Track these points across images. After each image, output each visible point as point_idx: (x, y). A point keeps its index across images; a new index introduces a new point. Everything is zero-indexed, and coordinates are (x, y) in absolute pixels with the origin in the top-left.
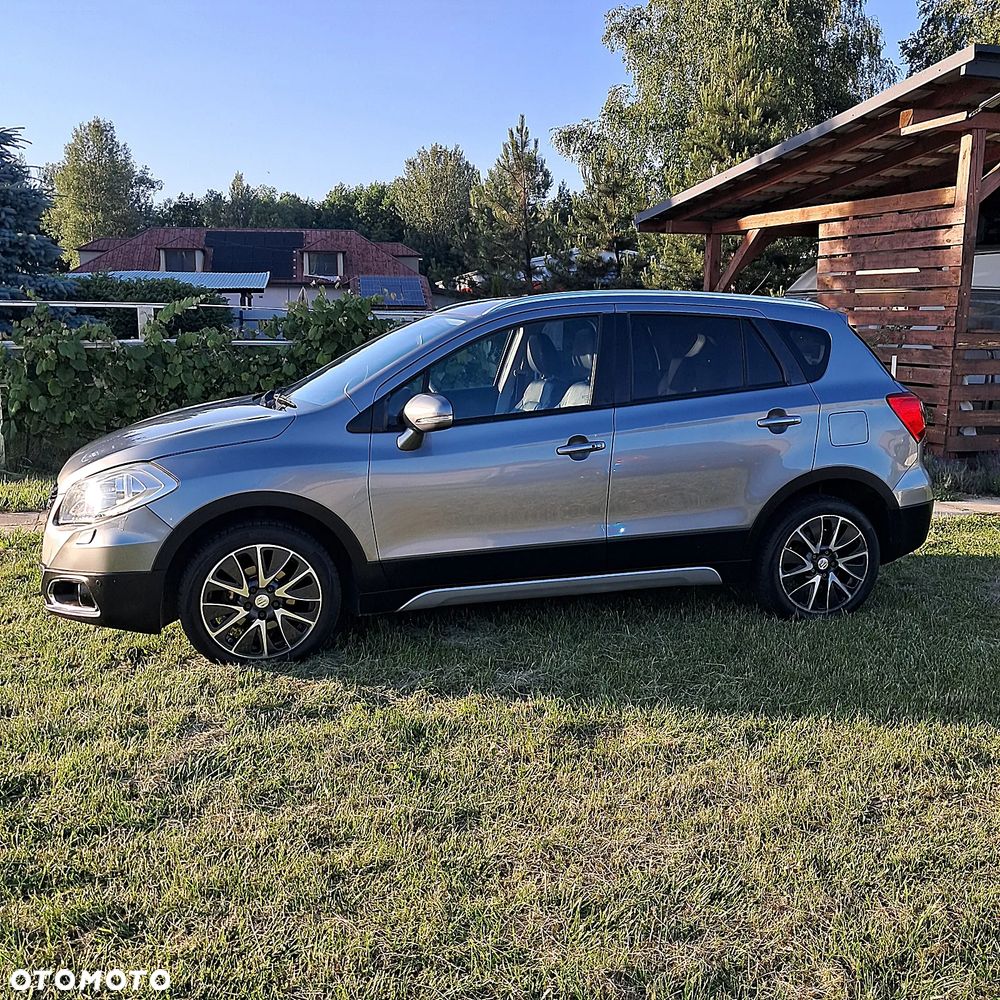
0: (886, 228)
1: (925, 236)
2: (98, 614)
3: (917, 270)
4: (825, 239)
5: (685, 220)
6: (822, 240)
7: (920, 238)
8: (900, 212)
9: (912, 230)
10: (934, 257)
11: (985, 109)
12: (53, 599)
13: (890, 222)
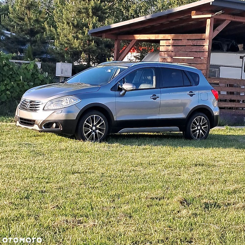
0: (183, 44)
1: (196, 48)
2: (61, 129)
3: (193, 58)
4: (162, 46)
5: (109, 34)
6: (161, 46)
7: (195, 48)
8: (188, 40)
9: (192, 46)
10: (199, 54)
11: (216, 14)
12: (43, 127)
13: (184, 42)
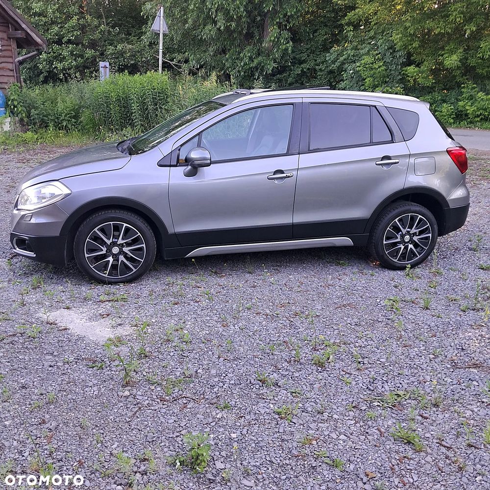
2: (35, 255)
12: (16, 247)
